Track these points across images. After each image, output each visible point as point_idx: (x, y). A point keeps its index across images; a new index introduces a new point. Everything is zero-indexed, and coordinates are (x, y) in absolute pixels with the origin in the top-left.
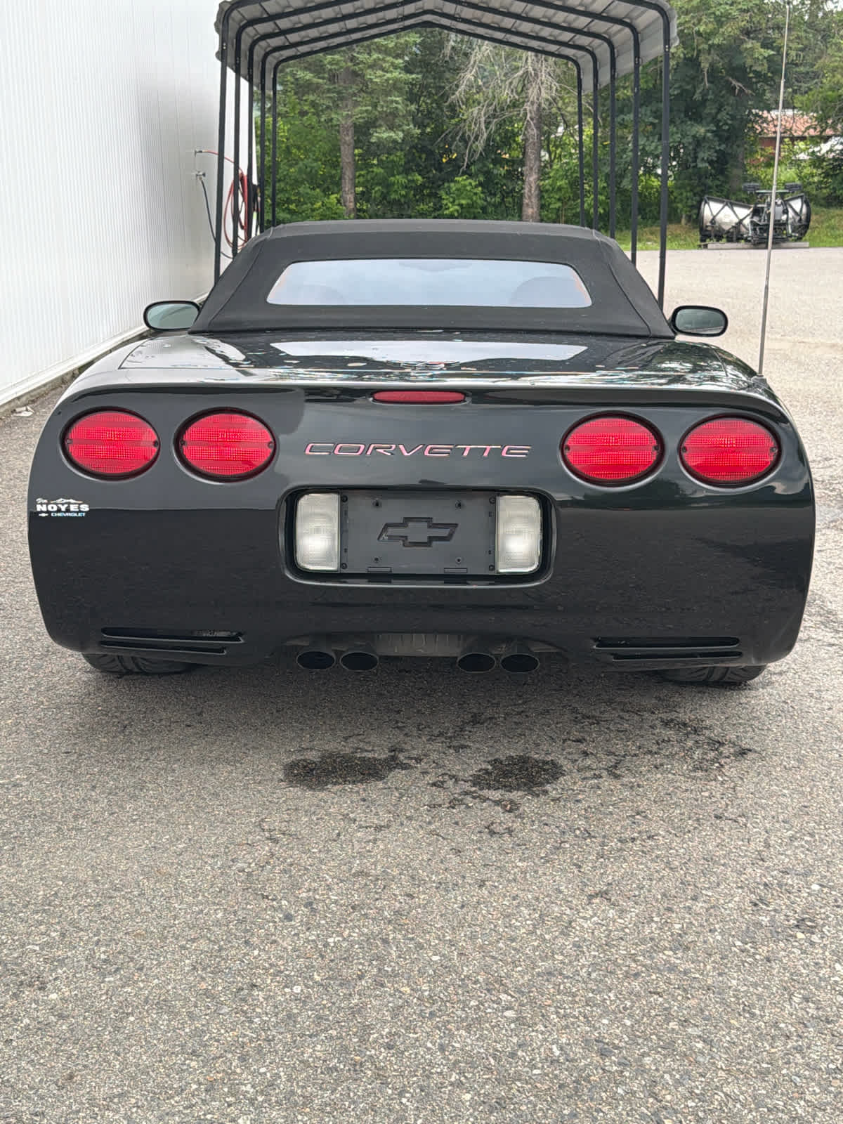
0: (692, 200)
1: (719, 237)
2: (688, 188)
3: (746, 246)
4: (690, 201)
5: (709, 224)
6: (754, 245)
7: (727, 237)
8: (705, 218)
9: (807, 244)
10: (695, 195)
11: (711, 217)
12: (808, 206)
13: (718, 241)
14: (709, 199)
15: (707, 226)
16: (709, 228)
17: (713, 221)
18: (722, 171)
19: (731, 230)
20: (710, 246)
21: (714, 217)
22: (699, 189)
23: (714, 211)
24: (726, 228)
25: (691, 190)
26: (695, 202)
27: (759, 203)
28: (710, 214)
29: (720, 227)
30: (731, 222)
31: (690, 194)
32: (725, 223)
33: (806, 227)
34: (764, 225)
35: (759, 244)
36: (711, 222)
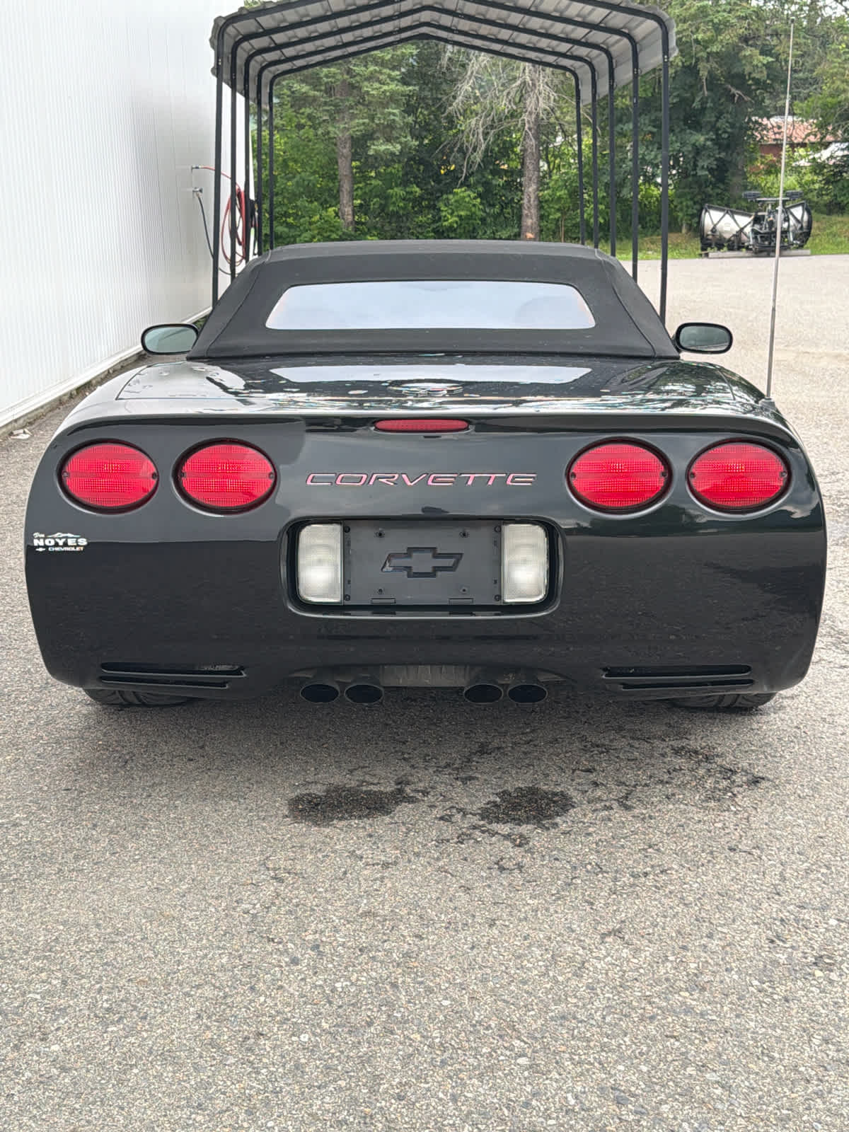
0: (692, 208)
1: (720, 246)
2: (688, 197)
3: (748, 254)
4: (690, 209)
5: (710, 233)
6: (756, 253)
7: (728, 246)
8: (706, 227)
9: (809, 252)
10: (695, 203)
11: (712, 226)
12: (809, 213)
13: (719, 249)
14: (709, 207)
15: (708, 235)
16: (710, 237)
17: (714, 230)
18: (722, 180)
19: (732, 239)
20: (711, 255)
21: (715, 226)
22: (699, 197)
23: (715, 219)
24: (727, 236)
25: (691, 199)
26: (695, 211)
27: (760, 211)
28: (710, 223)
29: (721, 236)
30: (732, 230)
31: (690, 203)
32: (726, 232)
33: (808, 234)
34: (765, 233)
35: (761, 252)
36: (712, 231)
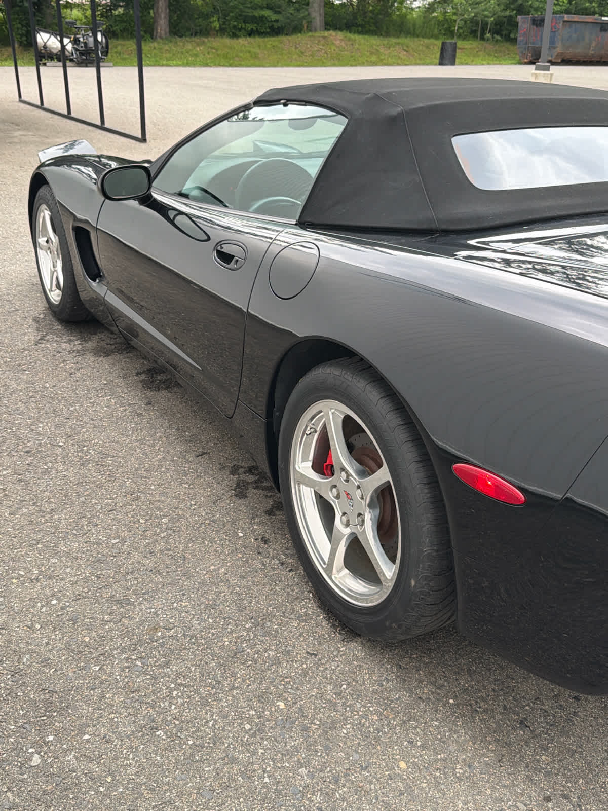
0: (22, 30)
1: (52, 59)
2: (18, 21)
3: (73, 65)
4: (20, 31)
5: (42, 48)
6: (78, 64)
7: (56, 58)
8: (39, 44)
9: (111, 64)
10: (23, 26)
11: (43, 44)
12: (106, 38)
13: (51, 60)
14: (40, 30)
15: (41, 50)
16: (43, 51)
17: (45, 46)
18: (39, 10)
19: (59, 53)
20: (48, 64)
21: (45, 43)
22: (25, 22)
23: (44, 38)
24: (55, 51)
25: (20, 23)
26: (24, 32)
27: (77, 34)
28: (41, 41)
29: (50, 51)
30: (57, 47)
31: (19, 26)
32: (53, 48)
33: (107, 52)
34: (83, 50)
35: (81, 63)
36: (43, 47)
